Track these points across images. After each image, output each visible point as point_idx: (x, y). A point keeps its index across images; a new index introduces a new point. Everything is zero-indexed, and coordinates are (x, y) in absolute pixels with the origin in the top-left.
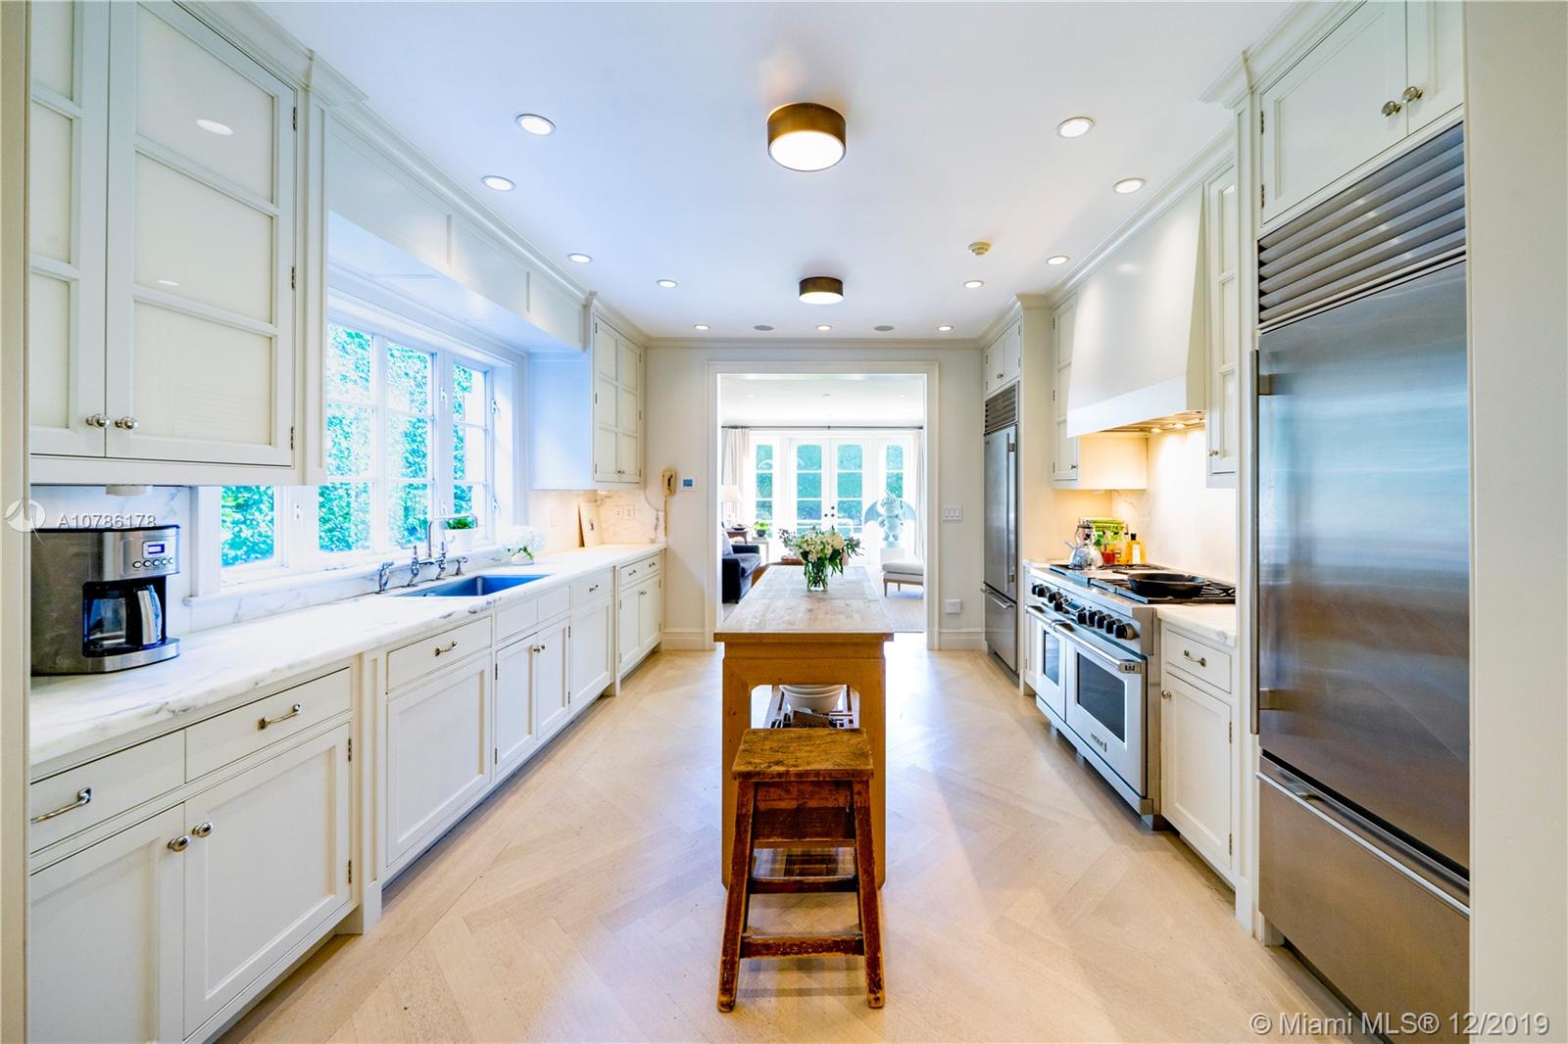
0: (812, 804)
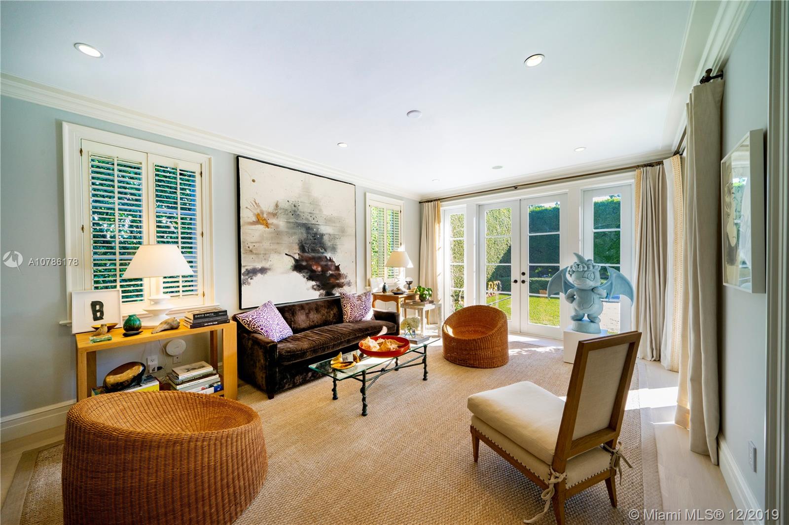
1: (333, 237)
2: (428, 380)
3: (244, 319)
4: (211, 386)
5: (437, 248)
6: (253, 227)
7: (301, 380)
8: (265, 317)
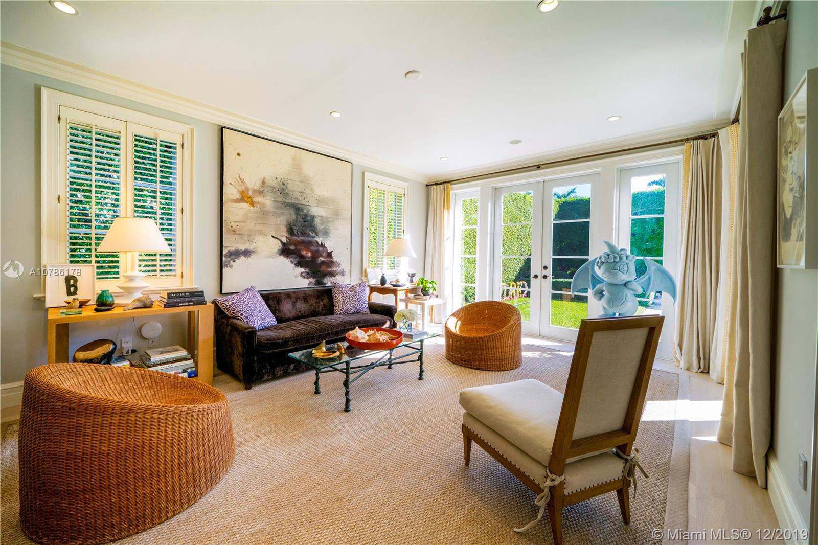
1: (325, 220)
2: (424, 380)
3: (223, 303)
4: (184, 371)
5: (445, 239)
6: (237, 205)
7: (282, 372)
8: (246, 303)
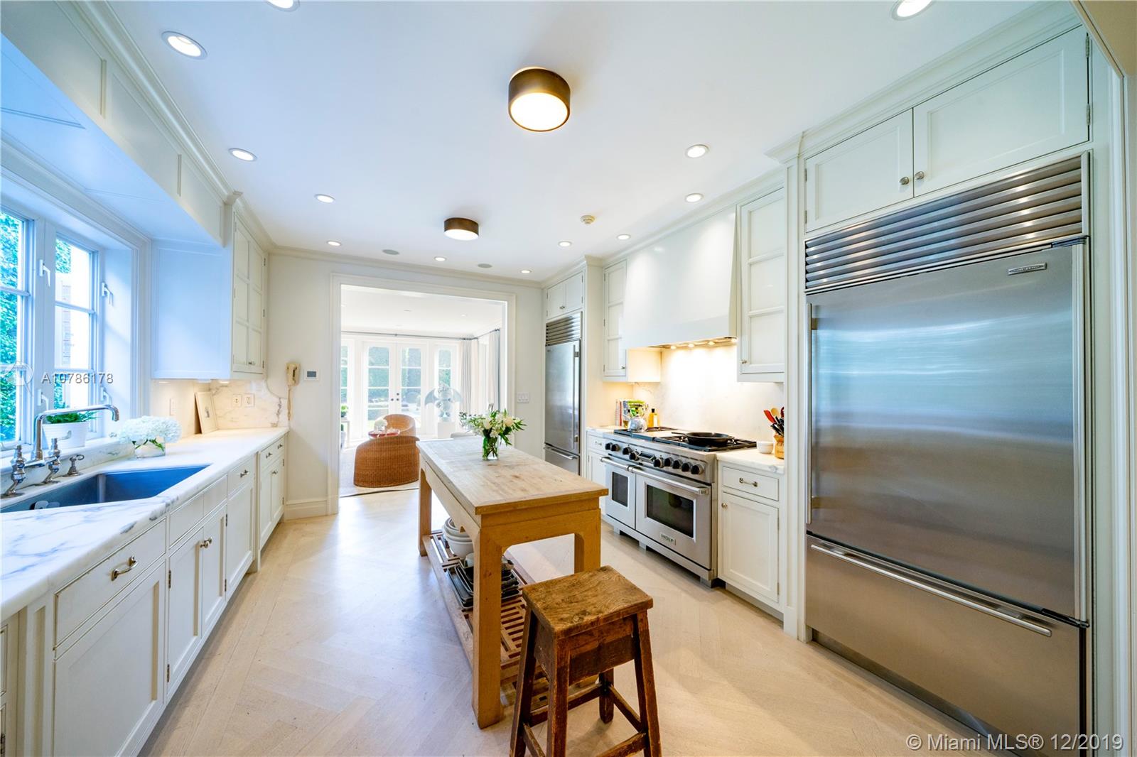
0: (609, 639)
